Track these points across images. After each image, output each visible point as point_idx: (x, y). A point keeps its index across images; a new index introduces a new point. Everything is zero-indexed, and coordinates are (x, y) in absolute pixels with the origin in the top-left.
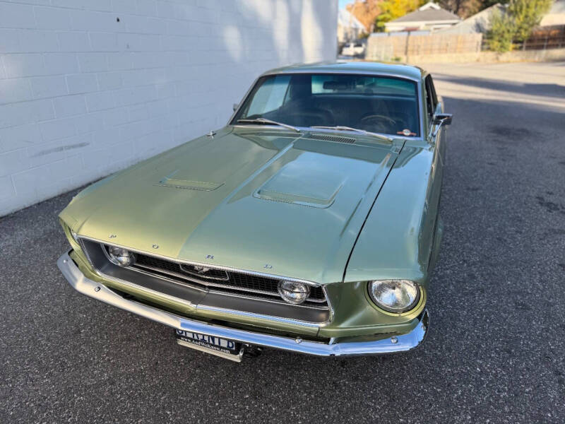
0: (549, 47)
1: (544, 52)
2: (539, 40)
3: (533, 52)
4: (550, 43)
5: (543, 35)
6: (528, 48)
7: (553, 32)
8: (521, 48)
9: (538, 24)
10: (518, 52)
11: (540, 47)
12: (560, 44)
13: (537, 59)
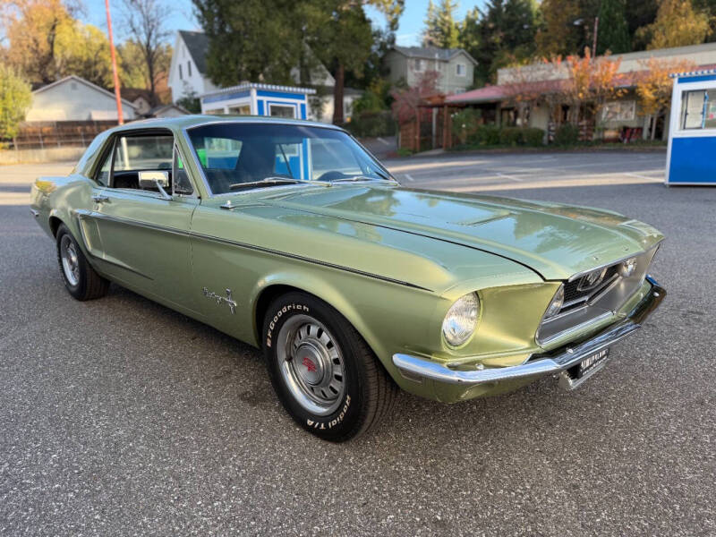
0: (46, 145)
1: (43, 152)
2: (31, 138)
3: (30, 152)
4: (46, 141)
5: (34, 132)
6: (21, 147)
7: (46, 129)
8: (11, 147)
9: (22, 118)
10: (10, 153)
11: (37, 146)
12: (59, 142)
13: (37, 160)
